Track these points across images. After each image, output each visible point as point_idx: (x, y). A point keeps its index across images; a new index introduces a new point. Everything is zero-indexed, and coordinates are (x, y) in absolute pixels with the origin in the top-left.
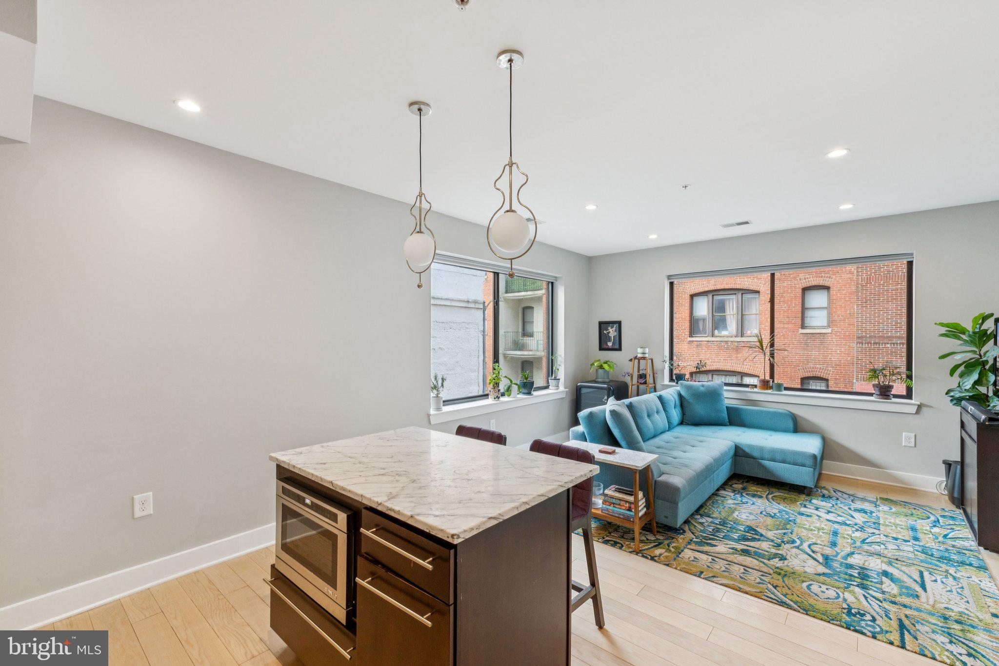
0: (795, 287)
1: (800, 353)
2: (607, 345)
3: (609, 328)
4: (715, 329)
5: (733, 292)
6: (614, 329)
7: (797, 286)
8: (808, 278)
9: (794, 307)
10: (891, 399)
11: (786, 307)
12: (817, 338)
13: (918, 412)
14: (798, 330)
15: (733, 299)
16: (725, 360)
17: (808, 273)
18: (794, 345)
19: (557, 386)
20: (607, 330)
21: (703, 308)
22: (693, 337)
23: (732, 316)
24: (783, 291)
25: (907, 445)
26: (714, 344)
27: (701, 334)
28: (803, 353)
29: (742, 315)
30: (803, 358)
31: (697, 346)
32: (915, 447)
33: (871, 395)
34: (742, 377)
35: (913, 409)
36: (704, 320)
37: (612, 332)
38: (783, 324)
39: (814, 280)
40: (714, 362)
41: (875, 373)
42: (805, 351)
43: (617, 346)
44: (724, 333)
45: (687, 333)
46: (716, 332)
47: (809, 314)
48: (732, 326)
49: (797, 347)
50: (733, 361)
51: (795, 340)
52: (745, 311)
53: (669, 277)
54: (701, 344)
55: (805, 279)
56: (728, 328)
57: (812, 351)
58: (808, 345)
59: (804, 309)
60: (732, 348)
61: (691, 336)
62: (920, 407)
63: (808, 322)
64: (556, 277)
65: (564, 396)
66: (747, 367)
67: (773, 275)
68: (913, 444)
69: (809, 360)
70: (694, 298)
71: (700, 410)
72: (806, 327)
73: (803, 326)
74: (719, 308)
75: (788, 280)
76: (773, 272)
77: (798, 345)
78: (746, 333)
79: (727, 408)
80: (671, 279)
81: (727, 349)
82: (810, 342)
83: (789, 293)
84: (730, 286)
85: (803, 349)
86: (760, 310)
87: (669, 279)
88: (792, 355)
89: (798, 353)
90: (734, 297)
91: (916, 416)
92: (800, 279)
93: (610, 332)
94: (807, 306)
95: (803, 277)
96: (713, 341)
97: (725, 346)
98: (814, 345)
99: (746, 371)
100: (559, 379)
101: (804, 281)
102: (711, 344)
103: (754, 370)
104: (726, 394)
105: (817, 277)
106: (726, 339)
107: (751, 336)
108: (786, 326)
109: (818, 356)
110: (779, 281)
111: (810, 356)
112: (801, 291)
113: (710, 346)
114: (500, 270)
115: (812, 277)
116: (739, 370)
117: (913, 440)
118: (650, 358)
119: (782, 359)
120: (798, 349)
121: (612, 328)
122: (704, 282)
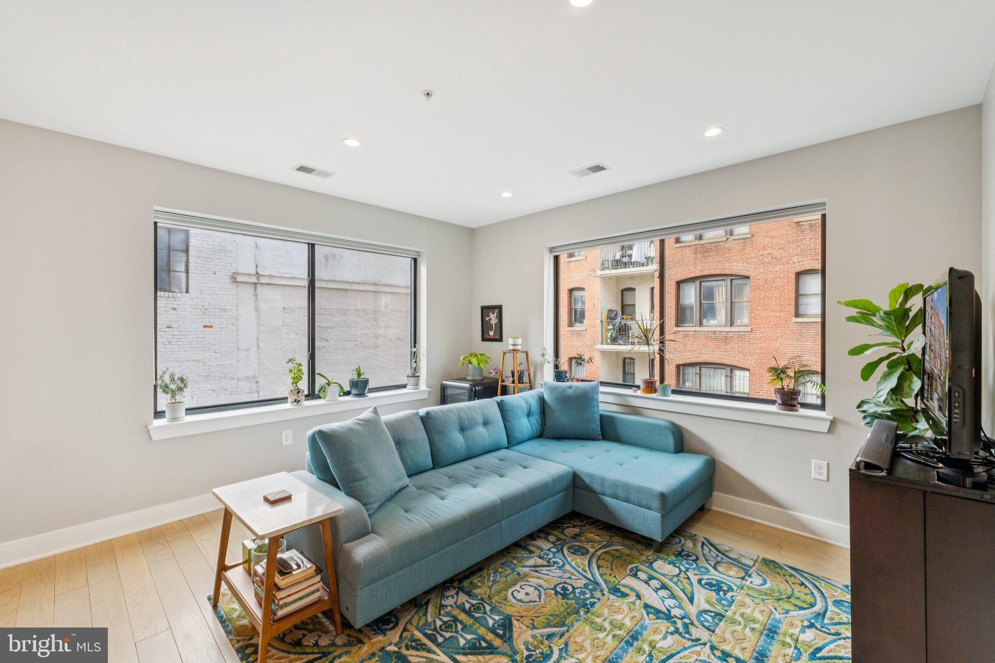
0: (788, 271)
1: (794, 344)
2: (489, 335)
3: (491, 314)
4: (703, 318)
5: (721, 278)
6: (495, 315)
7: (790, 270)
8: (801, 261)
9: (787, 293)
10: (797, 411)
11: (778, 294)
12: (812, 328)
13: (830, 430)
14: (792, 319)
15: (722, 285)
16: (713, 351)
17: (801, 256)
18: (787, 335)
19: (417, 385)
20: (489, 316)
21: (690, 295)
22: (679, 326)
23: (721, 304)
24: (775, 276)
25: (816, 478)
26: (701, 334)
27: (689, 323)
28: (796, 344)
29: (732, 303)
30: (797, 349)
31: (684, 336)
32: (828, 480)
33: (773, 402)
34: (731, 370)
35: (825, 427)
36: (692, 308)
37: (493, 318)
38: (775, 312)
39: (808, 263)
40: (702, 354)
41: (779, 373)
42: (799, 342)
43: (497, 337)
44: (713, 322)
45: (674, 322)
46: (705, 321)
47: (802, 301)
48: (722, 314)
49: (789, 337)
50: (721, 353)
51: (789, 330)
52: (735, 298)
53: (551, 250)
54: (687, 334)
55: (799, 262)
56: (718, 317)
57: (807, 342)
58: (802, 335)
59: (798, 295)
60: (720, 339)
61: (677, 325)
62: (833, 423)
63: (802, 310)
64: (418, 252)
65: (426, 396)
66: (737, 359)
67: (662, 242)
68: (825, 477)
69: (803, 352)
70: (681, 285)
71: (562, 418)
72: (800, 315)
73: (797, 315)
74: (707, 296)
75: (780, 264)
76: (662, 238)
77: (790, 335)
78: (736, 322)
79: (601, 416)
80: (554, 252)
81: (715, 339)
82: (804, 332)
83: (781, 278)
84: (718, 272)
85: (798, 340)
86: (750, 298)
87: (551, 252)
88: (784, 347)
89: (791, 345)
90: (723, 283)
91: (830, 436)
92: (793, 263)
93: (491, 319)
94: (801, 292)
95: (797, 260)
96: (700, 331)
97: (714, 337)
98: (808, 335)
99: (735, 363)
100: (419, 376)
101: (798, 264)
102: (698, 334)
103: (743, 363)
104: (601, 398)
105: (812, 260)
106: (714, 329)
107: (740, 326)
108: (778, 314)
109: (814, 347)
110: (771, 265)
111: (805, 347)
112: (794, 276)
113: (696, 336)
114: (316, 240)
115: (807, 260)
116: (728, 362)
117: (825, 471)
118: (525, 350)
119: (774, 351)
120: (791, 340)
121: (493, 314)
122: (691, 268)
